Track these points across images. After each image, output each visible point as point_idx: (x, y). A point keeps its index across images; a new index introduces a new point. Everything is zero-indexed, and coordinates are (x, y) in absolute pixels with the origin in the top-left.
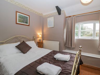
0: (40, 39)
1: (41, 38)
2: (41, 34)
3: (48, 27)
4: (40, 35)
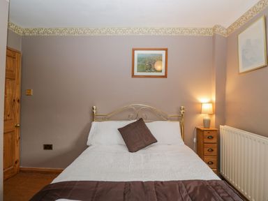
1: (211, 115)
2: (214, 99)
3: (241, 71)
4: (210, 102)
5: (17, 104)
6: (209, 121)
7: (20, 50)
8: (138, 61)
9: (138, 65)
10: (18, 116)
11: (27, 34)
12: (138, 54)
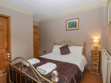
0: (96, 45)
5: (38, 40)
6: (97, 47)
7: (39, 26)
8: (68, 24)
9: (68, 26)
10: (39, 43)
11: (40, 21)
12: (68, 22)
